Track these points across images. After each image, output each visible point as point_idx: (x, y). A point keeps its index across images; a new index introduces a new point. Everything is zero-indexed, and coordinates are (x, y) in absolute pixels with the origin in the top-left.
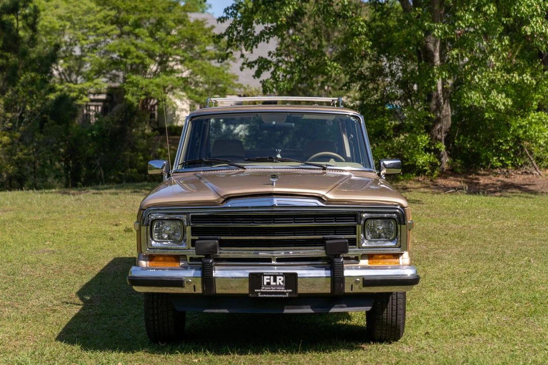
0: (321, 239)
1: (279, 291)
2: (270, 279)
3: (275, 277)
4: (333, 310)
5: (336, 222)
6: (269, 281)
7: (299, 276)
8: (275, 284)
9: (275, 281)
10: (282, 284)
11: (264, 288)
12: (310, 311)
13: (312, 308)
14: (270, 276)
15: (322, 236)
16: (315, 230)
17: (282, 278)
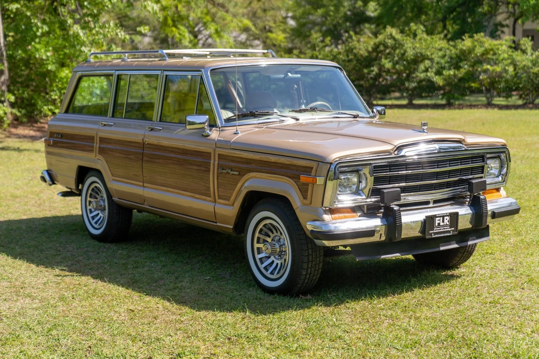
0: (457, 181)
1: (446, 230)
2: (440, 220)
3: (443, 217)
4: (470, 243)
5: (472, 163)
6: (439, 222)
7: (460, 214)
8: (443, 224)
9: (443, 222)
10: (448, 223)
11: (435, 229)
12: (456, 246)
13: (457, 243)
14: (440, 217)
15: (458, 178)
16: (449, 173)
17: (448, 218)
